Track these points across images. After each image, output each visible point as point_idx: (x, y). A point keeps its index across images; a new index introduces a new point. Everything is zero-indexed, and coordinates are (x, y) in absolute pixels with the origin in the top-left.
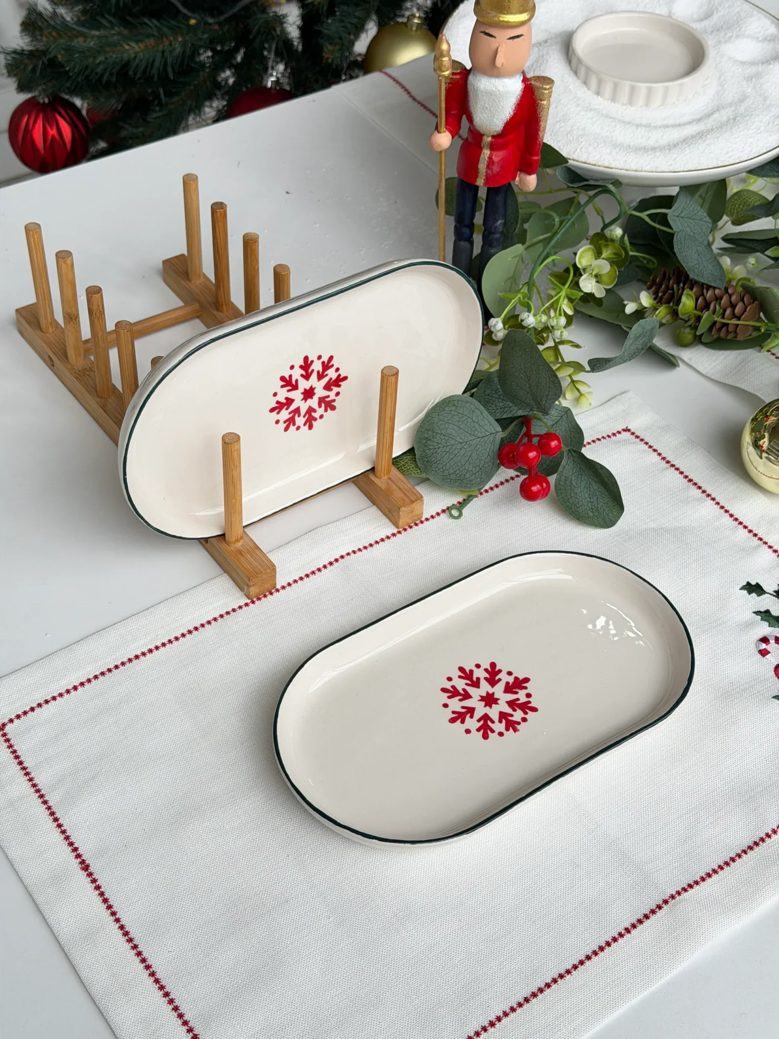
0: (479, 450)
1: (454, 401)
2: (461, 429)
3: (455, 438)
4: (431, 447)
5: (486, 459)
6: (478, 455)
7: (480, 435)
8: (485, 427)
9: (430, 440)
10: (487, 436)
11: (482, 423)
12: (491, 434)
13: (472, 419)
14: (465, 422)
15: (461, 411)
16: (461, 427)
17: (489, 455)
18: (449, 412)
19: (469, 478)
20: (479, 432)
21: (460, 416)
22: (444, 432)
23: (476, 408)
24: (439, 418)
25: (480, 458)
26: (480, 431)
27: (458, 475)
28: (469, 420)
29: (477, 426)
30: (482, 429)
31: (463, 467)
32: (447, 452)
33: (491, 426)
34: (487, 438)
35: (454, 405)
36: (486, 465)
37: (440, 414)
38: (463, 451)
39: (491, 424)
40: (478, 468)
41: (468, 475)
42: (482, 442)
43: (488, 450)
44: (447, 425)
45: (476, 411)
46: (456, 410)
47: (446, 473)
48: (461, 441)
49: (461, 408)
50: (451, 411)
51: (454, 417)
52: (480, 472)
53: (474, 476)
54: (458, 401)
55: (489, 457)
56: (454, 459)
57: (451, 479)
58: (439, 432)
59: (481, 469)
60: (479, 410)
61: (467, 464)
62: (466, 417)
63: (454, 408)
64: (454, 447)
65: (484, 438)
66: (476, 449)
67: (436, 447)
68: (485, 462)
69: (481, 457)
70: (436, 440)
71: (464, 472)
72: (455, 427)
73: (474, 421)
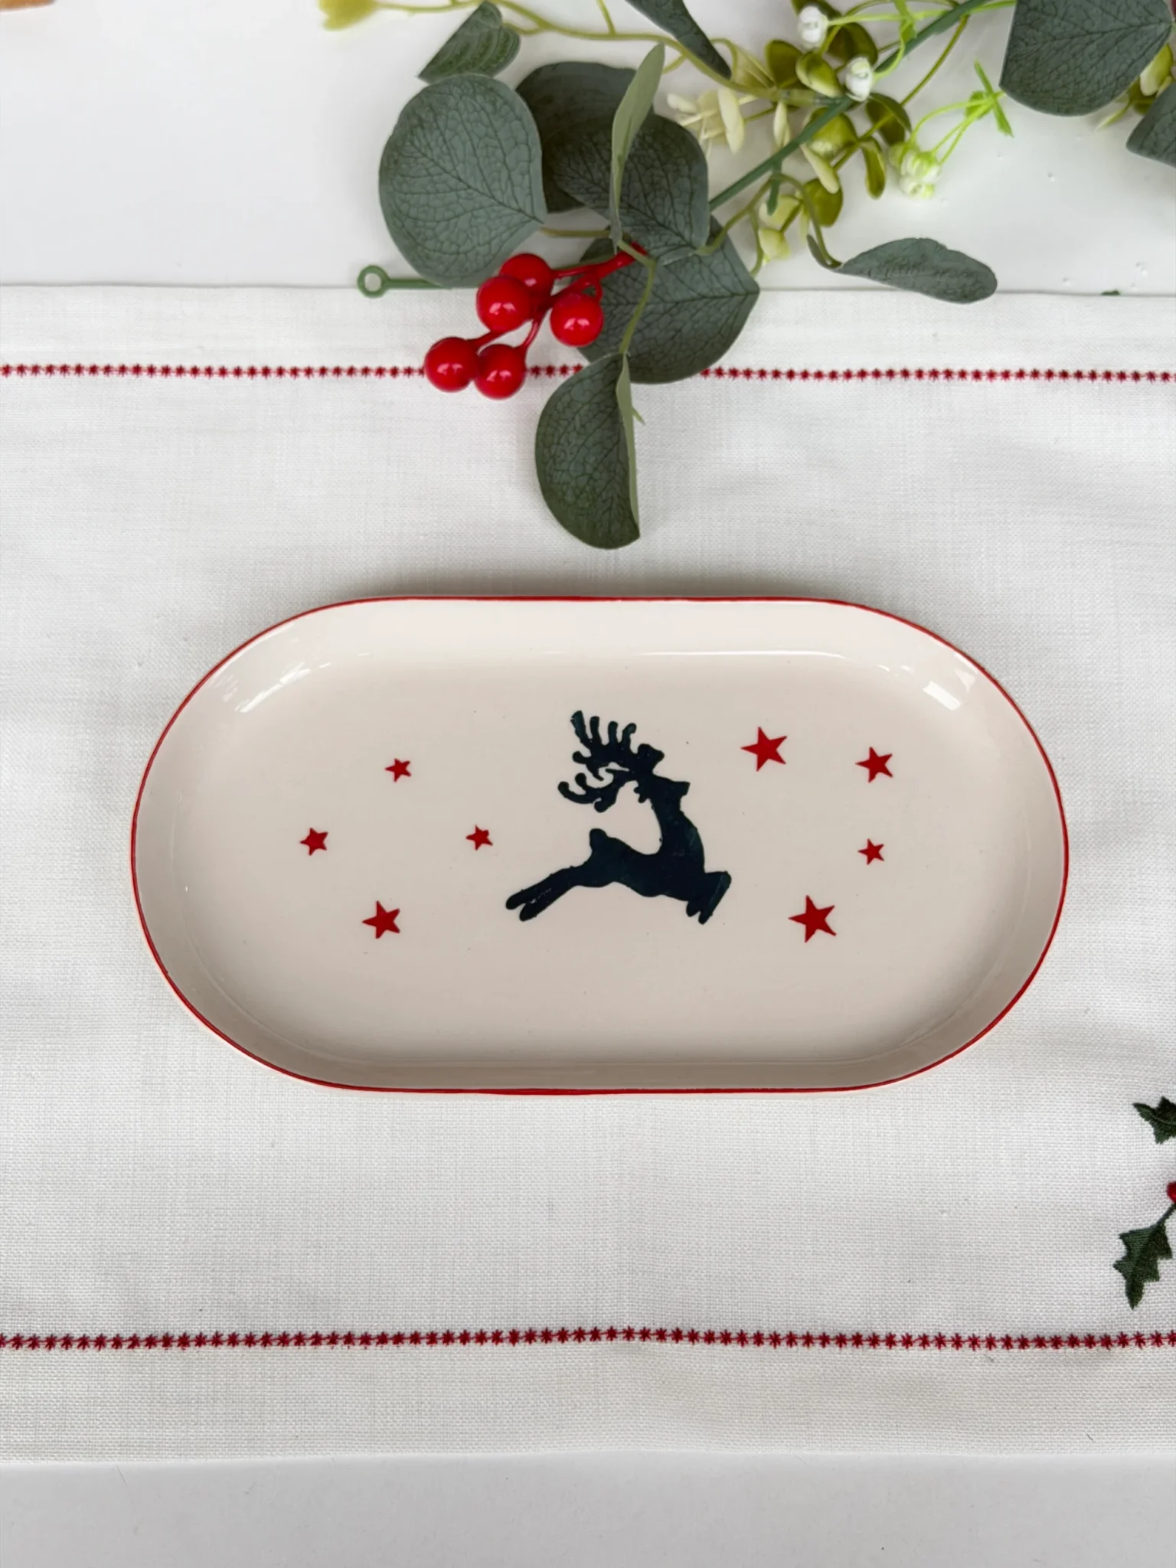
0: (479, 220)
1: (499, 95)
2: (475, 155)
3: (456, 161)
4: (417, 143)
5: (479, 245)
6: (471, 227)
7: (498, 194)
8: (517, 190)
9: (423, 128)
10: (510, 208)
11: (516, 177)
12: (520, 211)
13: (505, 155)
14: (490, 149)
15: (497, 124)
16: (478, 152)
17: (489, 243)
18: (478, 108)
19: (430, 250)
20: (501, 189)
21: (490, 130)
22: (448, 134)
23: (527, 144)
24: (457, 104)
25: (471, 236)
26: (503, 187)
27: (417, 230)
28: (499, 152)
29: (504, 175)
30: (509, 190)
31: (433, 224)
32: (429, 174)
33: (529, 198)
34: (508, 211)
35: (494, 104)
36: (471, 255)
37: (464, 98)
38: (452, 196)
39: (531, 194)
40: (454, 248)
41: (430, 244)
42: (494, 211)
43: (493, 234)
44: (460, 128)
45: (524, 147)
46: (491, 116)
47: (404, 207)
48: (462, 177)
49: (502, 120)
50: (483, 109)
51: (479, 124)
52: (454, 256)
53: (437, 254)
54: (506, 103)
55: (487, 246)
56: (432, 196)
57: (403, 226)
58: (442, 128)
59: (458, 253)
60: (530, 150)
61: (443, 224)
62: (495, 143)
63: (489, 108)
64: (445, 176)
65: (501, 207)
66: (475, 213)
67: (423, 150)
68: (474, 248)
69: (472, 233)
70: (429, 137)
71: (429, 233)
72: (469, 144)
73: (504, 163)
